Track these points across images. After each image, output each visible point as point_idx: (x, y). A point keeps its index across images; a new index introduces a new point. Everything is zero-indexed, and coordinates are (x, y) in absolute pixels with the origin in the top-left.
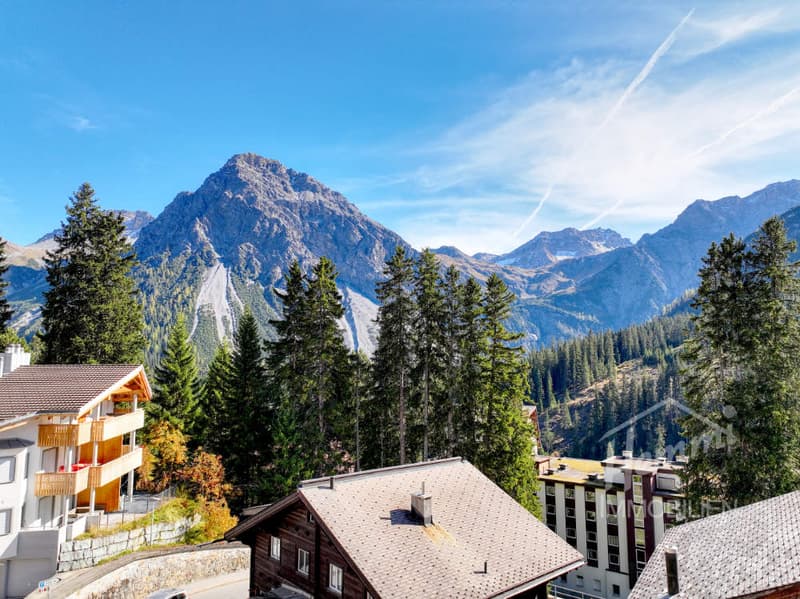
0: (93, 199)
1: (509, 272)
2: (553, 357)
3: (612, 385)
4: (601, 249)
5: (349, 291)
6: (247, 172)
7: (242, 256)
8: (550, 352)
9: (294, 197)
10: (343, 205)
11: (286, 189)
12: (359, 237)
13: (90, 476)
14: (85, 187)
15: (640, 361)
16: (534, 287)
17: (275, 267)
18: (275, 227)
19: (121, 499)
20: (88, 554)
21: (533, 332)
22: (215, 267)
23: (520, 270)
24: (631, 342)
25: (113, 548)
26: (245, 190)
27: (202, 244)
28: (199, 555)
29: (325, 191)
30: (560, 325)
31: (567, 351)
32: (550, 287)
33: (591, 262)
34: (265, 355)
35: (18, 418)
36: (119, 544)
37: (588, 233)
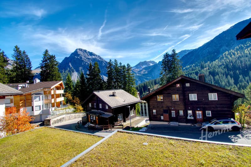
0: (48, 52)
1: (134, 70)
2: (143, 85)
3: (154, 89)
4: (151, 65)
5: (103, 76)
6: (79, 52)
7: (80, 70)
8: (142, 84)
9: (90, 57)
10: (100, 58)
11: (88, 55)
12: (104, 64)
13: (54, 100)
14: (47, 50)
15: (159, 84)
16: (139, 73)
17: (87, 72)
18: (87, 63)
19: (61, 105)
20: (56, 113)
21: (139, 81)
22: (74, 73)
23: (136, 69)
24: (157, 81)
25: (60, 112)
26: (80, 56)
27: (71, 68)
28: (76, 114)
29: (96, 55)
30: (144, 80)
31: (146, 83)
32: (142, 73)
33: (150, 67)
34: (86, 80)
35: (39, 89)
36: (61, 112)
37: (148, 62)
